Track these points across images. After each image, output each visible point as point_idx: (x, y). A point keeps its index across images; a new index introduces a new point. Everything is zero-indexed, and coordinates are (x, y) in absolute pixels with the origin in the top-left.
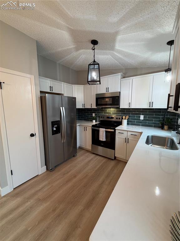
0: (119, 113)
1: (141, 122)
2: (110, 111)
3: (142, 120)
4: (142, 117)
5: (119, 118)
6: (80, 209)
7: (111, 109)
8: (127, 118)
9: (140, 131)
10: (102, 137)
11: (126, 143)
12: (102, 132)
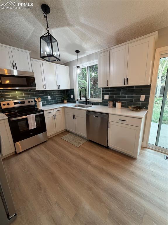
0: (29, 96)
1: (49, 102)
2: (16, 95)
3: (50, 100)
4: (49, 98)
5: (32, 102)
6: (91, 167)
7: (17, 93)
8: (40, 100)
9: (62, 106)
10: (32, 124)
11: (54, 120)
12: (32, 119)
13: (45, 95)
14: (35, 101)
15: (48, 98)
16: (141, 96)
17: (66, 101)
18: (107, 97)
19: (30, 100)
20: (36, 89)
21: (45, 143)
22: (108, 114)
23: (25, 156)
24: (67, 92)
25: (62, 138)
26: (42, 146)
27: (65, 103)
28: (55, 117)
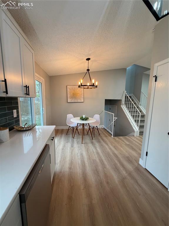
16: (14, 111)
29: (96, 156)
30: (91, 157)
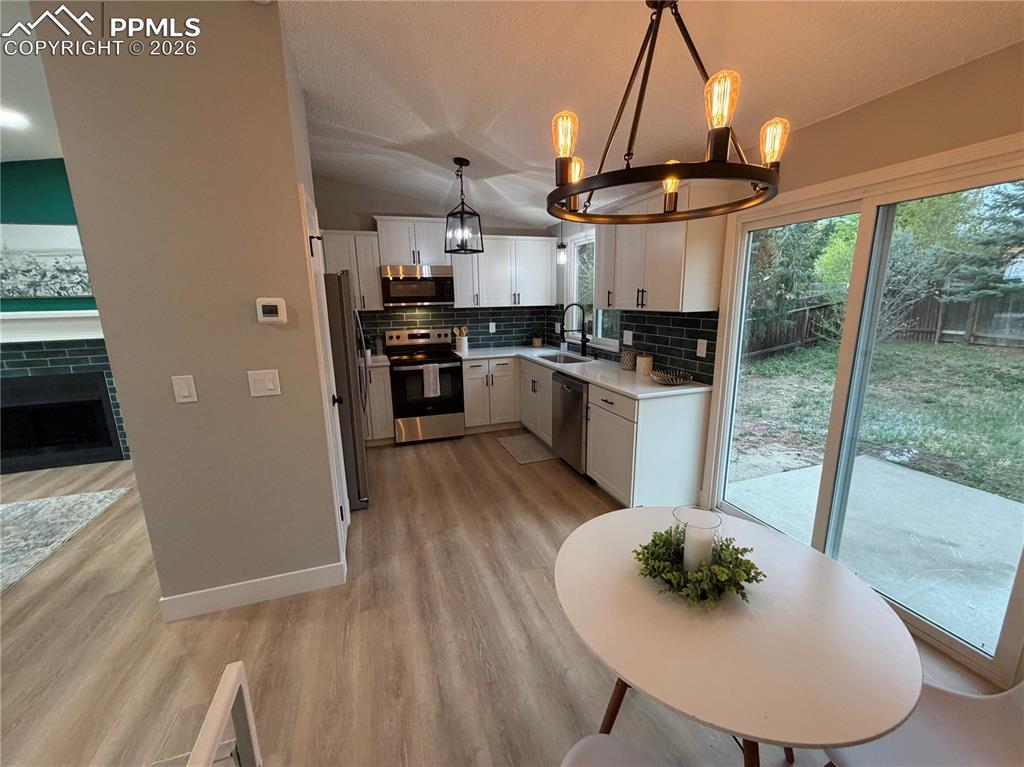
0: (441, 322)
1: (491, 339)
2: (415, 317)
3: (493, 334)
4: (492, 328)
5: (446, 335)
7: (417, 312)
8: (465, 333)
9: (513, 354)
10: (432, 387)
11: (487, 388)
12: (431, 375)
13: (481, 321)
14: (454, 335)
15: (488, 327)
16: (699, 341)
17: (540, 340)
18: (628, 337)
19: (443, 332)
20: (456, 307)
21: (457, 442)
22: (587, 383)
23: (409, 453)
24: (549, 313)
25: (500, 439)
26: (447, 446)
27: (535, 347)
28: (489, 381)
29: (521, 588)
30: (545, 579)
